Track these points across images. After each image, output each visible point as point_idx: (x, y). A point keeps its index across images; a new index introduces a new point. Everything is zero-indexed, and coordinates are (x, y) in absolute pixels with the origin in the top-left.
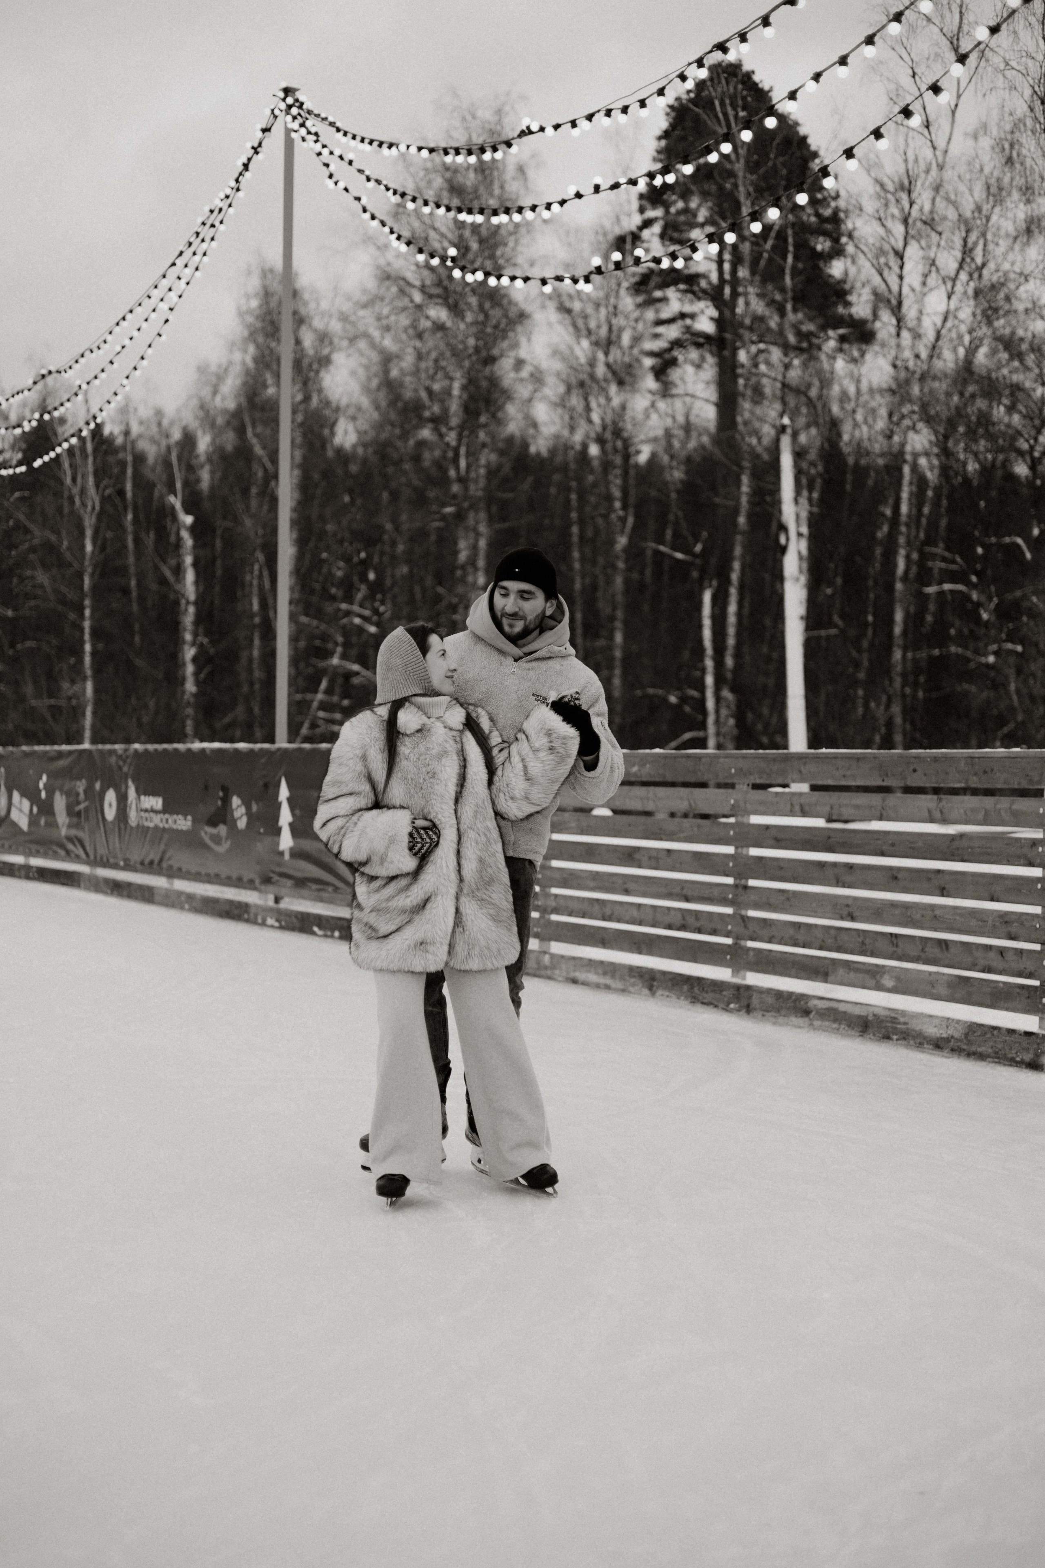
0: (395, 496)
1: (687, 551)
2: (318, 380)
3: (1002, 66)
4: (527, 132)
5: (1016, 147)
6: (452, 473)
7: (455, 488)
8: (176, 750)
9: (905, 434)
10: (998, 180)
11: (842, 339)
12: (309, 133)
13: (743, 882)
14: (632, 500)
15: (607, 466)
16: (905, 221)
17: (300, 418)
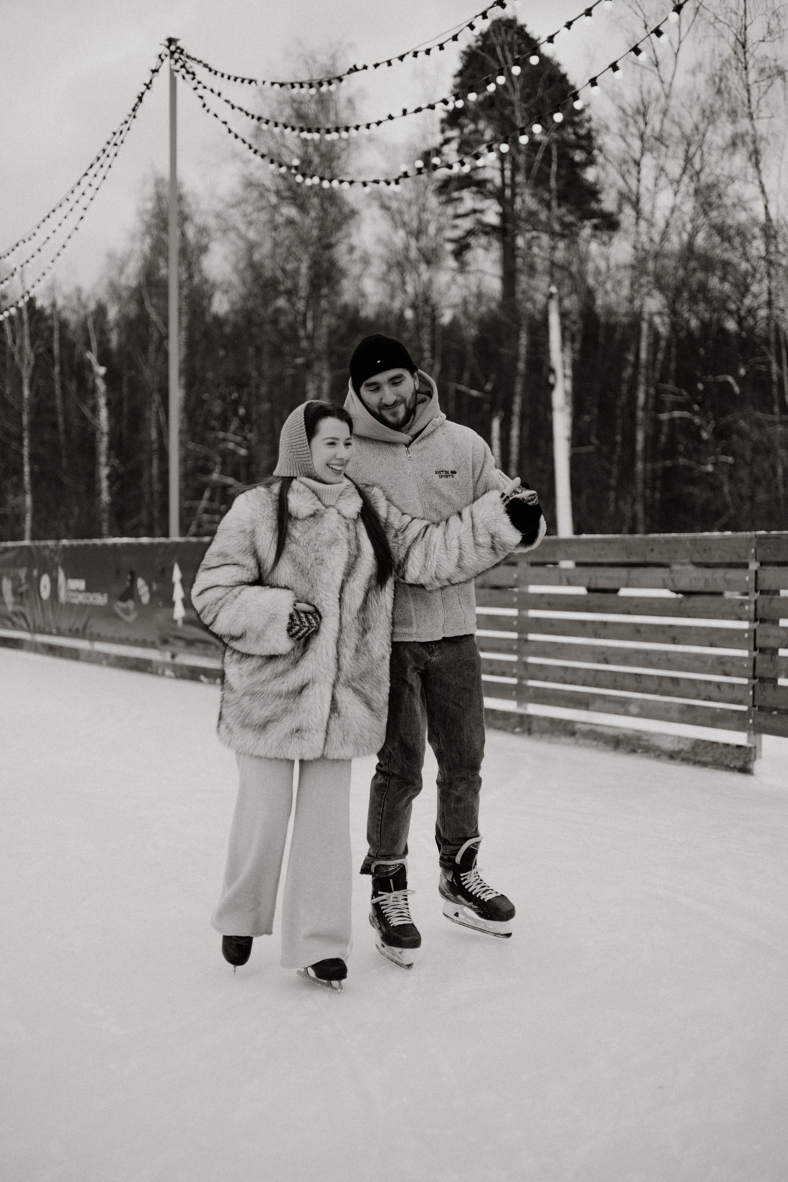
0: (259, 351)
1: (480, 389)
2: (198, 262)
3: (712, 19)
4: (355, 69)
5: (724, 80)
6: (302, 333)
7: (304, 344)
8: (95, 545)
9: (643, 299)
10: (711, 107)
11: (596, 227)
12: (188, 72)
13: (524, 636)
14: (439, 350)
15: (419, 326)
16: (642, 137)
17: (185, 292)
